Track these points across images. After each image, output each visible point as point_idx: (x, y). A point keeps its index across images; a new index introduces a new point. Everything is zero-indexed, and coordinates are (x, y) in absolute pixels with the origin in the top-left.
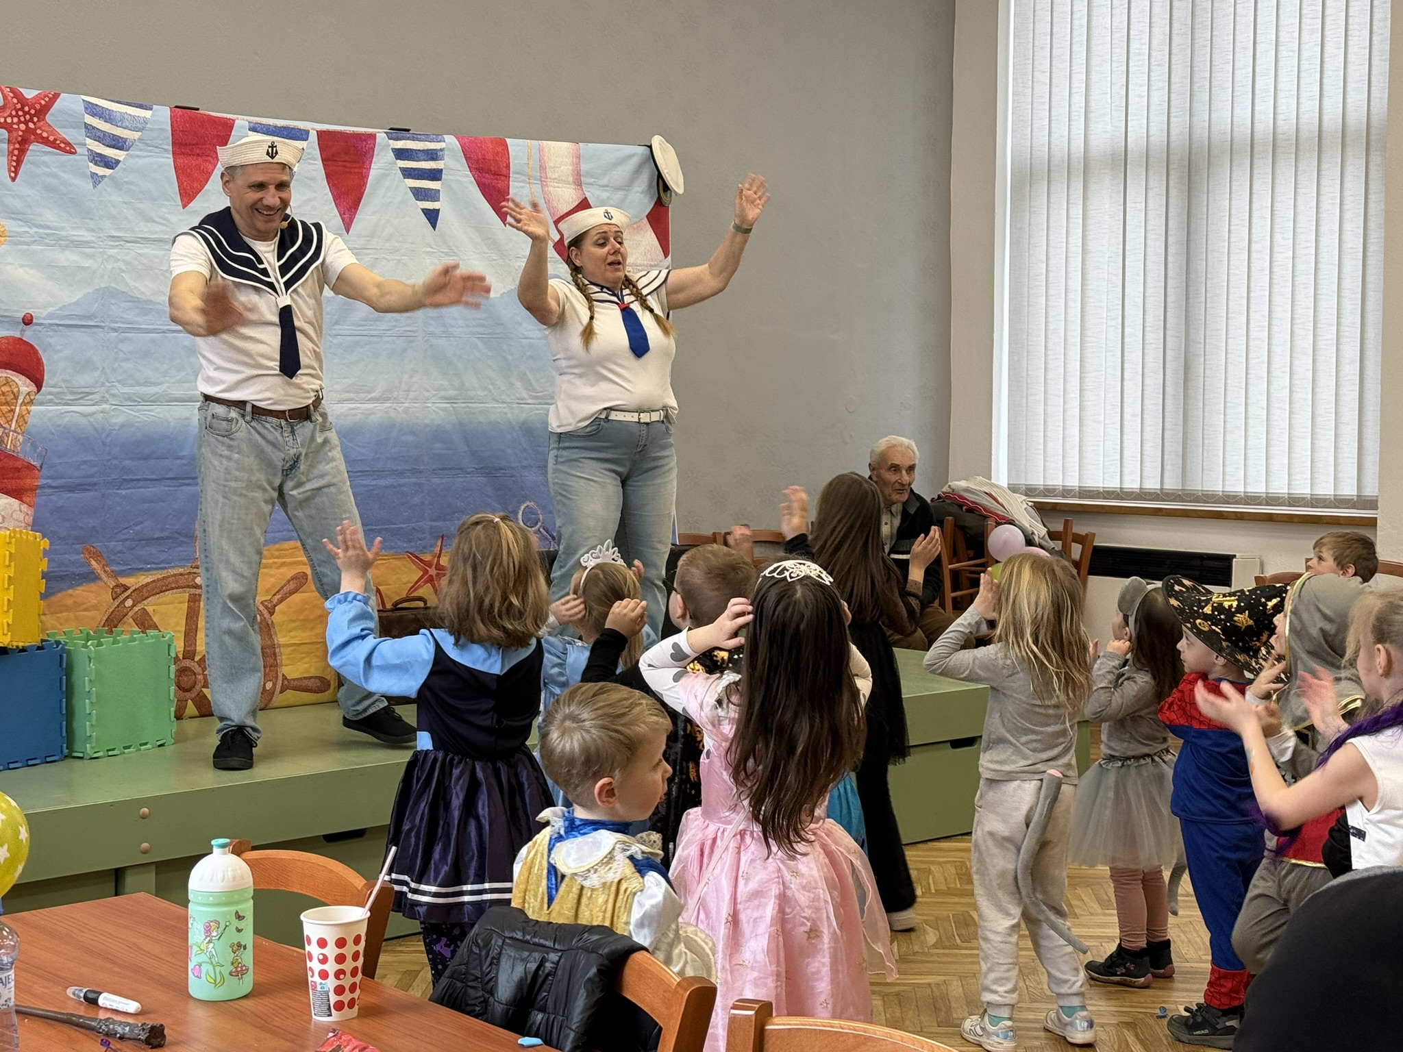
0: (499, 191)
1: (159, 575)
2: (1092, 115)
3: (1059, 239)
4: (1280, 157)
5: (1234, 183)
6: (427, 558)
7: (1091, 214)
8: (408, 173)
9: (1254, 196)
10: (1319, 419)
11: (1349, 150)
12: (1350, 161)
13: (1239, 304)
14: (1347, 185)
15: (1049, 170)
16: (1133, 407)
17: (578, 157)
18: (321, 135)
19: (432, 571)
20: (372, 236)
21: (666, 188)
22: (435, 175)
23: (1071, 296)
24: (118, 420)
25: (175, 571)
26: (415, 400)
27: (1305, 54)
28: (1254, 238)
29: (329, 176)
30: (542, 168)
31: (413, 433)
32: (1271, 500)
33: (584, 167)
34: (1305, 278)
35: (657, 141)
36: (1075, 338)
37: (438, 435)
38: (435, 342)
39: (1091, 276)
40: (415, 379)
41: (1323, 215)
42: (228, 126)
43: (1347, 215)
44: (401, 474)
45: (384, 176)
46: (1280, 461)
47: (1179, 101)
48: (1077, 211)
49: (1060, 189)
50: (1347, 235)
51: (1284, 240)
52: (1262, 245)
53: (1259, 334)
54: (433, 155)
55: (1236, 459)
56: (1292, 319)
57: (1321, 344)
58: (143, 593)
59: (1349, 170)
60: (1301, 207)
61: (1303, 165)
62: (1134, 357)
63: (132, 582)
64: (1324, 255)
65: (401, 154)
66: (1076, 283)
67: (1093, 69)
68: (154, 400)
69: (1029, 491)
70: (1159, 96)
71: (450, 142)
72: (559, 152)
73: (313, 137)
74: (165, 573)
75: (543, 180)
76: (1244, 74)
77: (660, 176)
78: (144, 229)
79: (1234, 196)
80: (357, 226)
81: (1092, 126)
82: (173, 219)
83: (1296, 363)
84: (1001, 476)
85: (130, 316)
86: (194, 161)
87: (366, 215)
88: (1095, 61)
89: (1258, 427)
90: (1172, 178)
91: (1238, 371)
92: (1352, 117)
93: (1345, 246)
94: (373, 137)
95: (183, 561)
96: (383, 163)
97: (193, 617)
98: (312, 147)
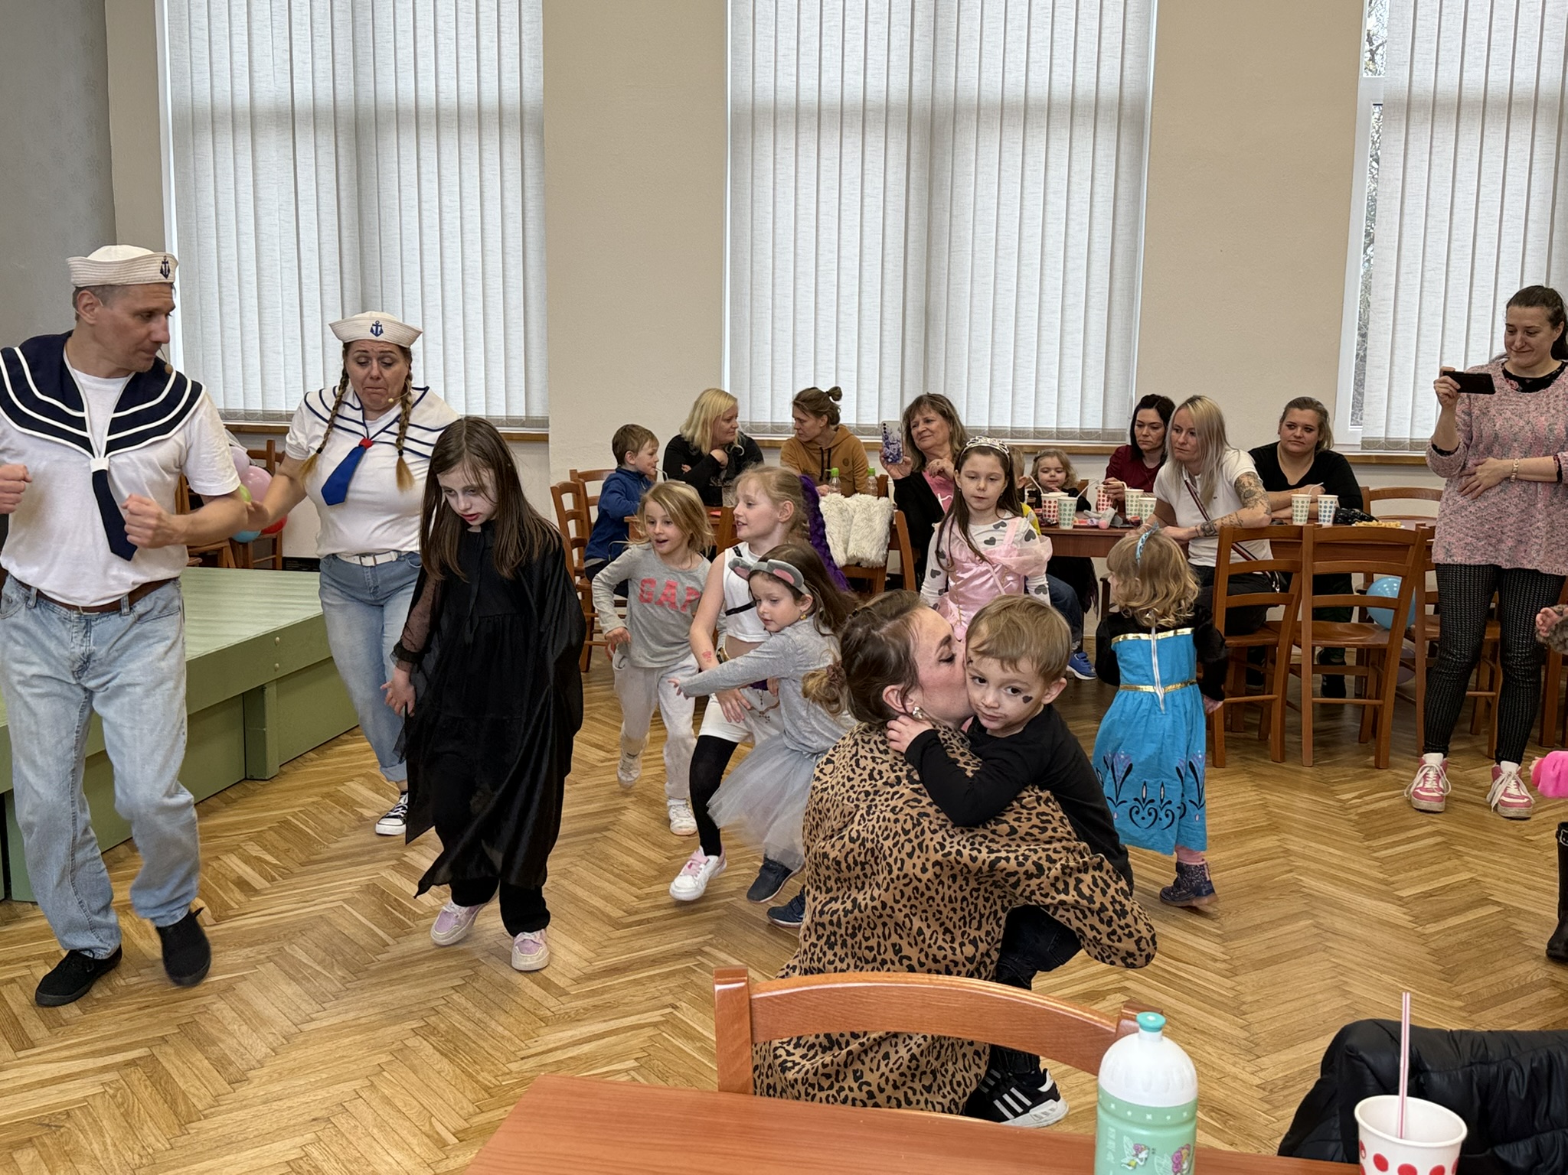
2: (256, 75)
3: (227, 184)
5: (401, 149)
7: (260, 164)
9: (422, 162)
10: (490, 354)
11: (506, 130)
12: (507, 139)
13: (412, 255)
14: (506, 159)
15: (213, 121)
23: (243, 238)
28: (424, 198)
34: (473, 236)
36: (250, 276)
39: (264, 221)
41: (486, 184)
43: (507, 185)
47: (345, 71)
48: (246, 161)
49: (225, 140)
50: (508, 202)
51: (451, 201)
53: (433, 281)
56: (463, 270)
57: (489, 292)
59: (507, 148)
60: (465, 175)
61: (465, 139)
64: (488, 219)
66: (248, 226)
70: (321, 63)
79: (401, 160)
81: (256, 85)
83: (468, 307)
88: (255, 26)
90: (340, 138)
92: (507, 101)
93: (508, 211)
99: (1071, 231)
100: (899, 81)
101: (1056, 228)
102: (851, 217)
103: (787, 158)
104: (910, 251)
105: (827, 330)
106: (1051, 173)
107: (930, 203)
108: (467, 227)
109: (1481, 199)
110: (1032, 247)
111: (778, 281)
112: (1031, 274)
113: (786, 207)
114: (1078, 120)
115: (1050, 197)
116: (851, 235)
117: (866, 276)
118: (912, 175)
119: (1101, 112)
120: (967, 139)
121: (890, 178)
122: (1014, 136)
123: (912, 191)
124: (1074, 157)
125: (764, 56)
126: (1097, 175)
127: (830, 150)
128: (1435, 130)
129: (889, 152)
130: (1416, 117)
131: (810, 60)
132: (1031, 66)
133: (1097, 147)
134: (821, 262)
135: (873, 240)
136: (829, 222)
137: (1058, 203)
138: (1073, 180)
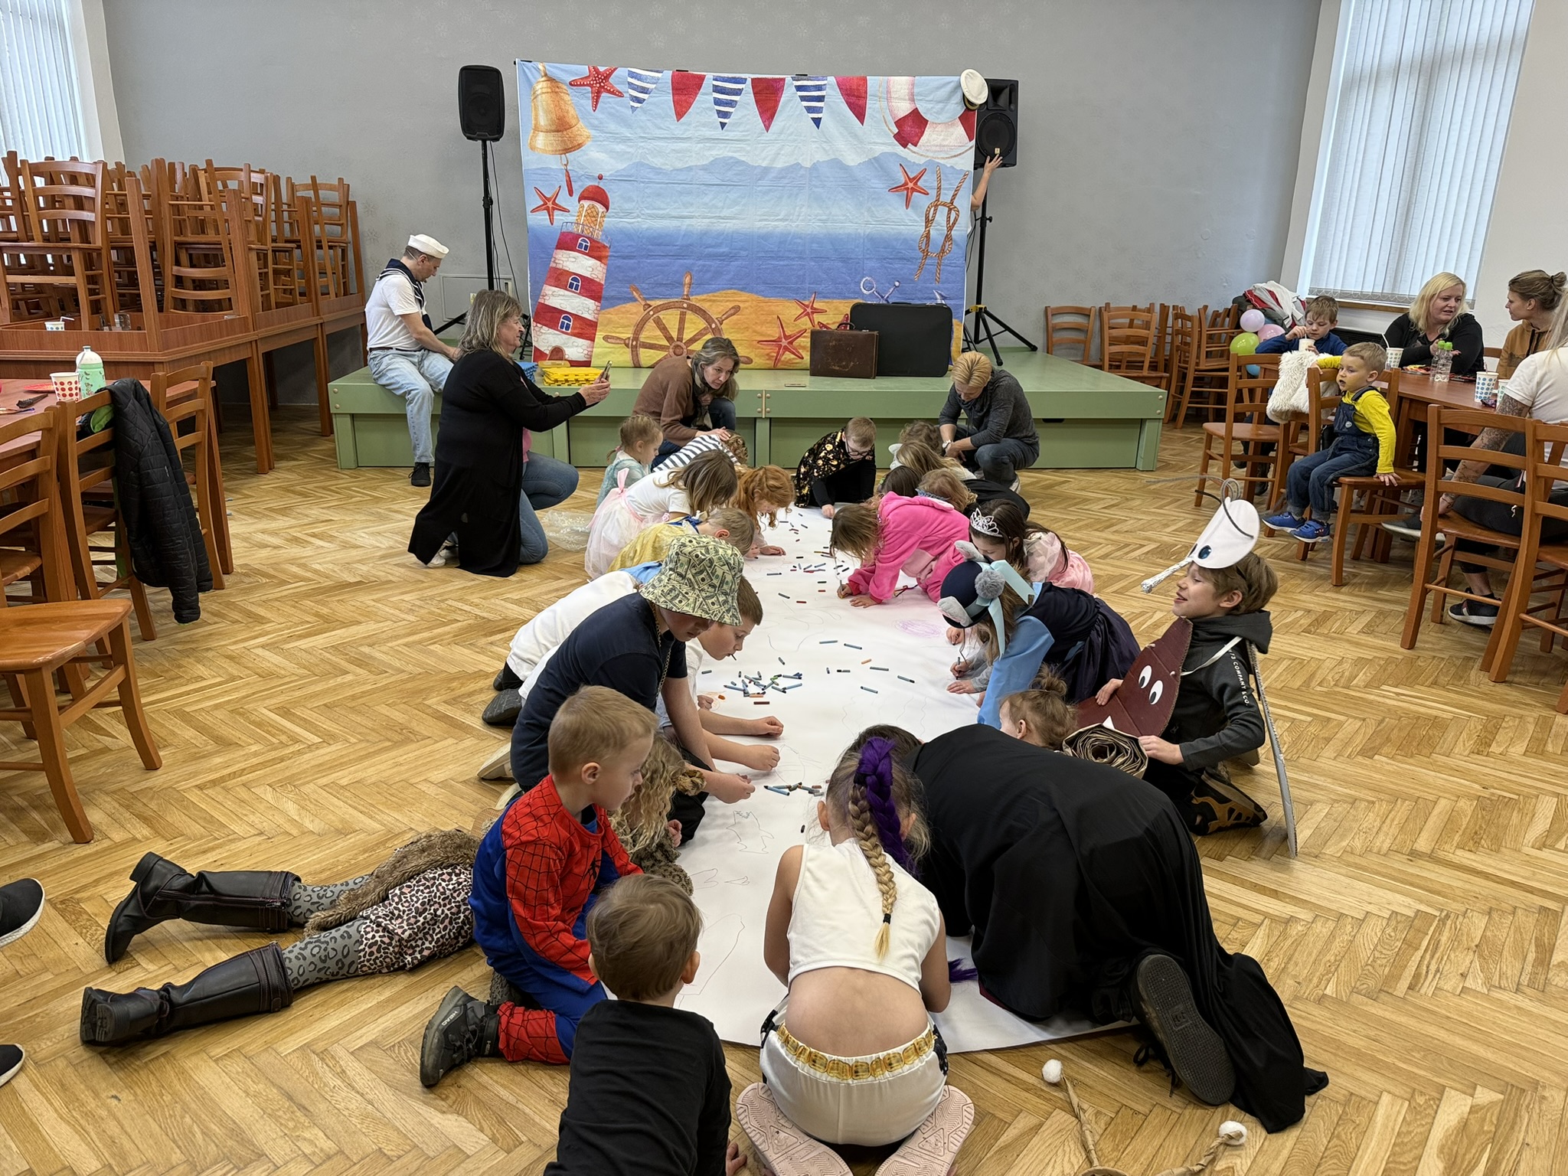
0: (860, 105)
1: (666, 301)
6: (806, 303)
8: (803, 98)
17: (913, 85)
18: (753, 80)
19: (809, 310)
20: (782, 133)
21: (969, 102)
22: (821, 99)
24: (645, 226)
25: (675, 300)
26: (803, 220)
29: (757, 102)
30: (888, 92)
31: (800, 238)
33: (916, 90)
35: (965, 73)
37: (814, 239)
38: (816, 190)
40: (803, 209)
42: (702, 78)
44: (793, 259)
45: (790, 101)
54: (819, 88)
58: (657, 309)
63: (654, 303)
65: (799, 88)
68: (662, 217)
71: (832, 80)
72: (900, 84)
73: (749, 82)
74: (670, 301)
75: (888, 99)
78: (658, 133)
80: (773, 127)
81: (1384, 48)
82: (672, 127)
85: (651, 175)
86: (683, 97)
87: (778, 122)
90: (1421, 79)
94: (784, 79)
95: (678, 295)
96: (789, 95)
97: (682, 321)
98: (747, 87)
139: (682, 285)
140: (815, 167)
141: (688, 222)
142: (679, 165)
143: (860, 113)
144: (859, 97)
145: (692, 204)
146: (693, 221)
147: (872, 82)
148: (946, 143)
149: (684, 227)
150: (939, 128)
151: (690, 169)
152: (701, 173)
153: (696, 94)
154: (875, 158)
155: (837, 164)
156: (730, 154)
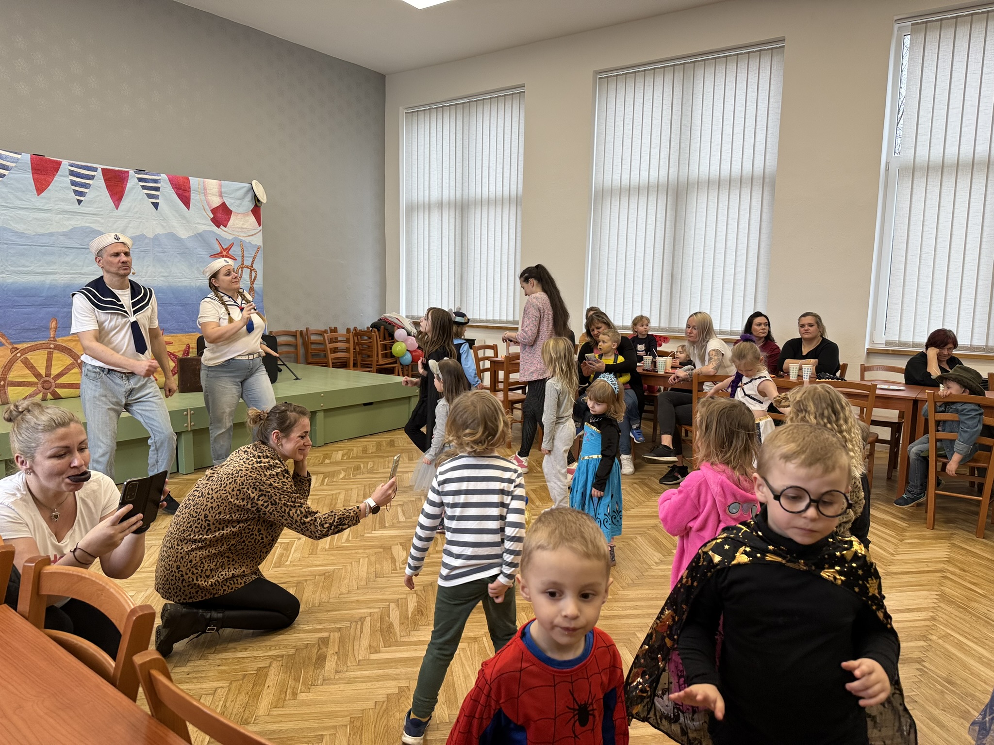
0: (186, 197)
1: (33, 344)
4: (490, 206)
5: (476, 214)
7: (431, 223)
8: (144, 187)
11: (511, 204)
12: (511, 209)
13: (477, 256)
14: (511, 216)
15: (417, 207)
16: (445, 290)
17: (221, 186)
18: (103, 170)
20: (128, 211)
21: (259, 201)
22: (157, 189)
23: (425, 251)
24: (10, 281)
25: (41, 342)
26: (149, 276)
27: (498, 171)
28: (483, 233)
29: (108, 187)
30: (205, 189)
32: (487, 321)
33: (223, 190)
34: (498, 248)
35: (254, 182)
36: (426, 265)
38: (158, 254)
39: (431, 244)
40: (150, 268)
41: (503, 226)
42: (58, 164)
43: (511, 227)
45: (133, 188)
46: (490, 309)
47: (459, 185)
49: (421, 214)
50: (511, 233)
52: (484, 236)
53: (484, 266)
54: (156, 181)
55: (477, 308)
58: (24, 351)
59: (511, 212)
61: (497, 210)
62: (445, 273)
63: (21, 346)
64: (504, 240)
65: (140, 180)
66: (427, 247)
67: (431, 173)
68: (27, 273)
69: (413, 318)
70: (452, 183)
71: (164, 177)
72: (212, 184)
73: (100, 170)
74: (36, 343)
75: (205, 194)
76: (479, 177)
77: (255, 195)
78: (18, 203)
79: (476, 218)
80: (121, 207)
81: (431, 193)
82: (32, 200)
84: (403, 313)
85: (13, 238)
86: (42, 177)
87: (125, 203)
88: (431, 170)
89: (484, 297)
90: (456, 212)
91: (477, 278)
92: (512, 193)
93: (510, 237)
94: (128, 172)
95: (44, 338)
96: (132, 183)
97: (49, 360)
98: (99, 174)
99: (739, 237)
100: (663, 173)
101: (732, 236)
102: (641, 234)
103: (615, 209)
104: (666, 248)
105: (630, 283)
106: (730, 210)
107: (675, 226)
108: (496, 244)
109: (955, 215)
110: (721, 246)
111: (610, 263)
112: (720, 257)
113: (614, 231)
114: (744, 185)
115: (730, 222)
116: (641, 242)
117: (646, 261)
118: (668, 214)
119: (755, 181)
120: (693, 196)
121: (658, 216)
122: (713, 194)
123: (667, 222)
124: (742, 202)
125: (608, 167)
126: (752, 211)
127: (633, 206)
128: (929, 180)
129: (659, 205)
130: (917, 174)
131: (626, 166)
132: (722, 162)
133: (753, 197)
134: (628, 254)
135: (650, 244)
136: (632, 236)
137: (733, 224)
138: (741, 213)
139: (48, 329)
140: (156, 238)
141: (51, 277)
142: (41, 231)
143: (186, 202)
144: (185, 190)
145: (55, 263)
146: (56, 277)
147: (194, 181)
148: (245, 227)
149: (48, 282)
150: (240, 216)
151: (51, 234)
152: (62, 238)
153: (54, 176)
154: (199, 234)
155: (173, 236)
156: (87, 225)
